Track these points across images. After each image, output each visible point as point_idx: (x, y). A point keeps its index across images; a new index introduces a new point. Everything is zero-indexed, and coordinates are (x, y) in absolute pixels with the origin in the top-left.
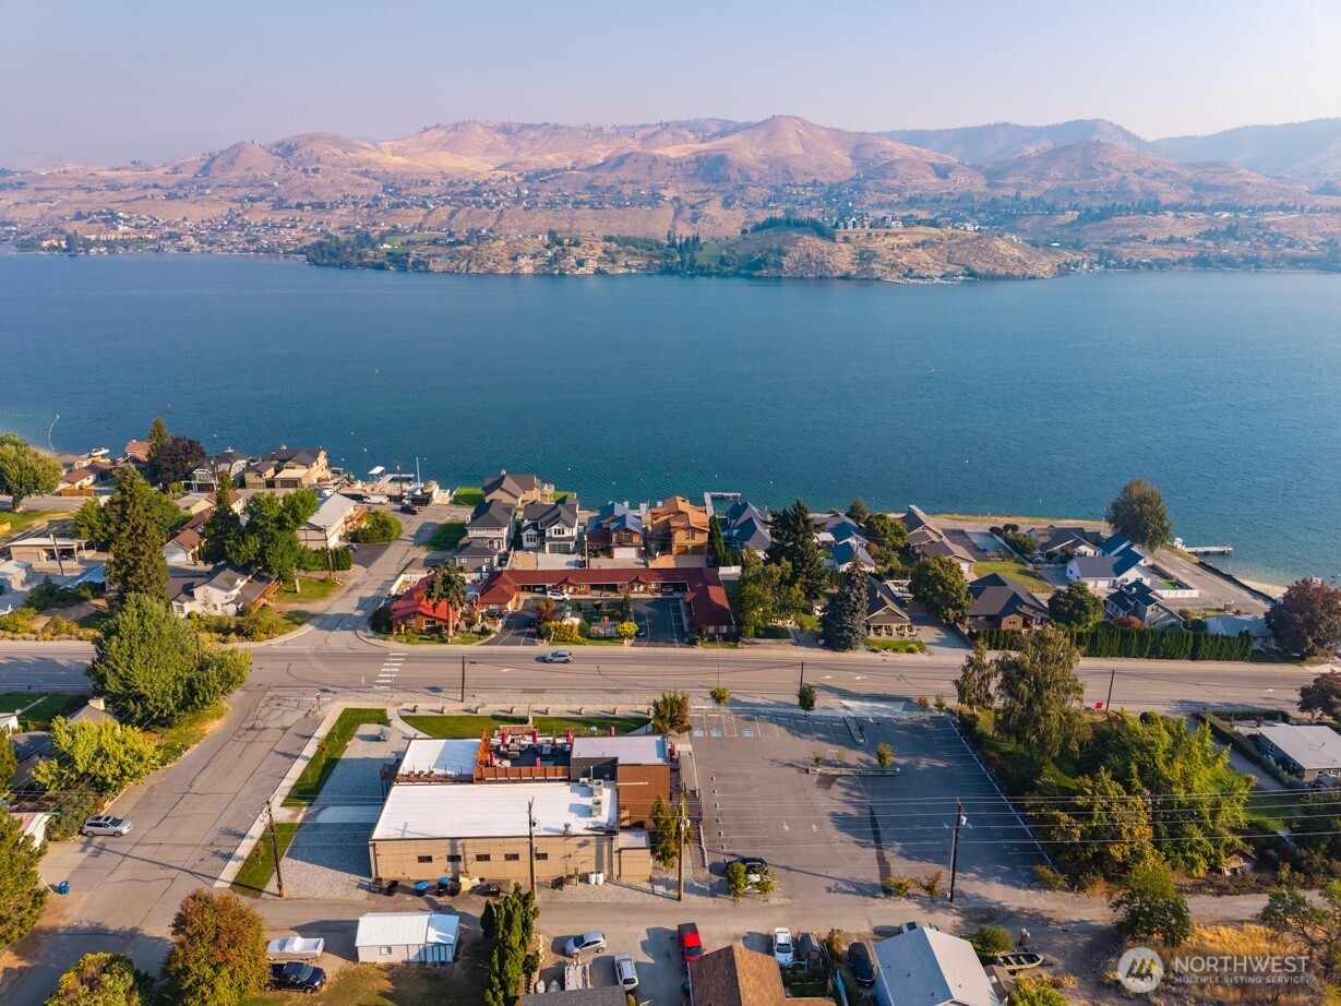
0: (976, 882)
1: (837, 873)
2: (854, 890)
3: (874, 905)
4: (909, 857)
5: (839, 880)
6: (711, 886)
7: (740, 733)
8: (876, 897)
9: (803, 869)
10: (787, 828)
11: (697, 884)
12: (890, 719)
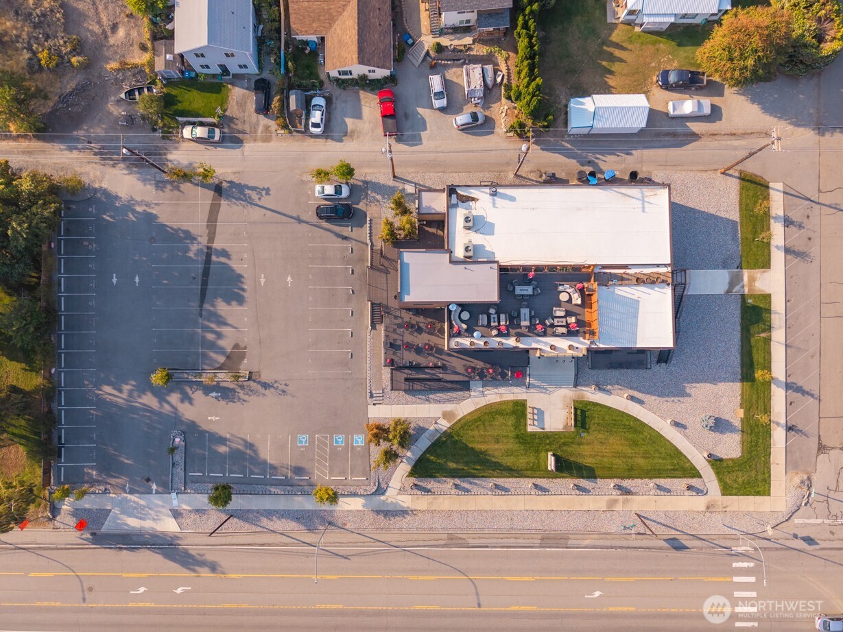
0: (138, 199)
1: (255, 214)
2: (247, 191)
3: (234, 173)
4: (187, 233)
5: (256, 205)
6: (367, 195)
7: (312, 441)
8: (231, 182)
9: (285, 219)
10: (289, 279)
11: (379, 197)
12: (132, 492)
